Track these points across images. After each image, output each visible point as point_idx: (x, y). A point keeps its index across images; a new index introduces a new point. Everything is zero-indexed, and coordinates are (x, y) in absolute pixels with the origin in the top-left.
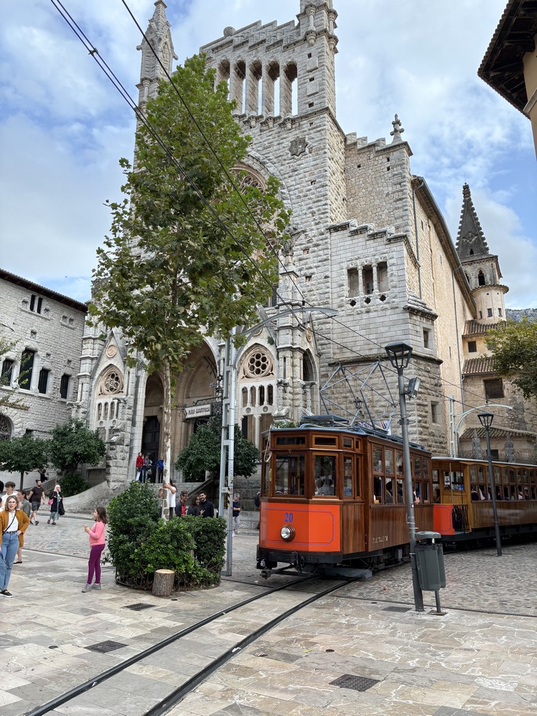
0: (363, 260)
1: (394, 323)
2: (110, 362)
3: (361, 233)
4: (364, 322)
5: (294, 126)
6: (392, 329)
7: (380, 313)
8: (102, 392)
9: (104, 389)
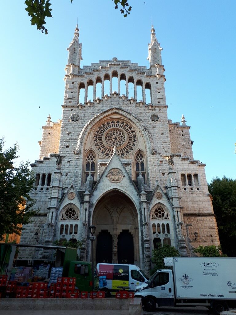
0: (188, 171)
1: (204, 200)
2: (70, 202)
3: (186, 160)
4: (191, 198)
5: (152, 109)
6: (204, 203)
7: (198, 195)
8: (63, 218)
9: (65, 216)
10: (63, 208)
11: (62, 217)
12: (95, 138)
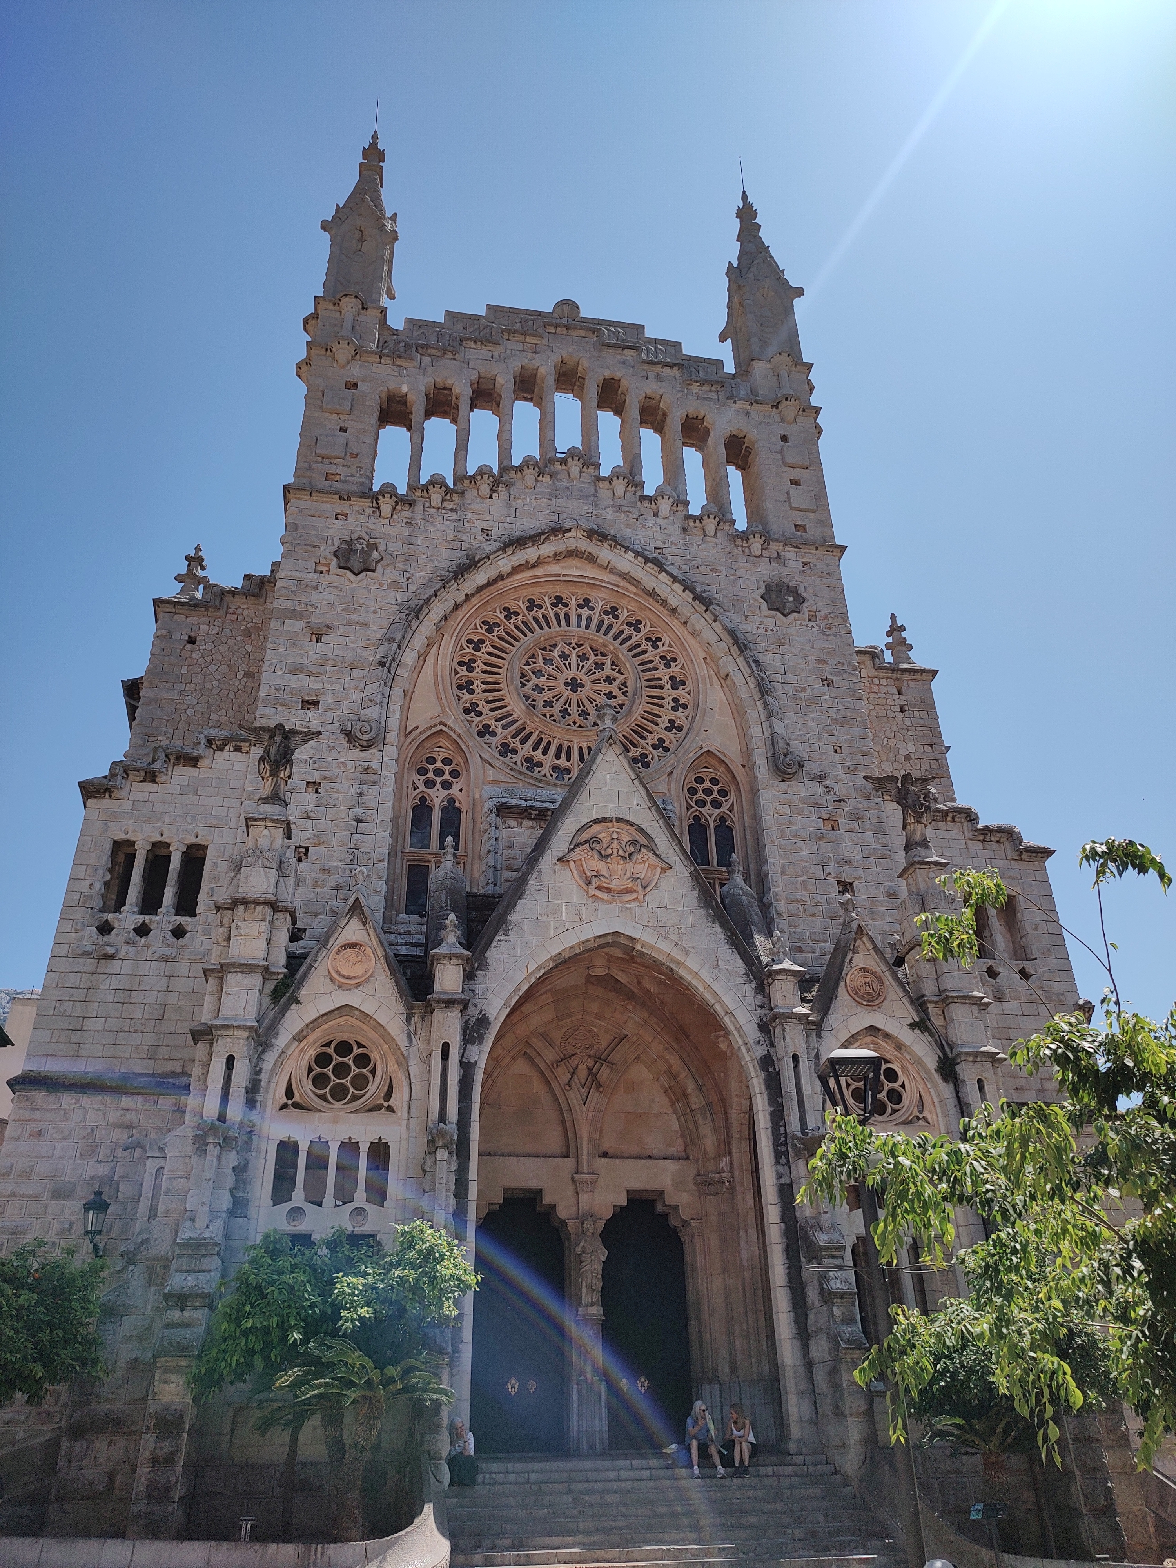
2: (341, 999)
3: (954, 821)
5: (765, 553)
7: (1028, 1009)
8: (297, 1097)
9: (306, 1089)
10: (299, 1038)
11: (289, 1093)
12: (463, 671)
